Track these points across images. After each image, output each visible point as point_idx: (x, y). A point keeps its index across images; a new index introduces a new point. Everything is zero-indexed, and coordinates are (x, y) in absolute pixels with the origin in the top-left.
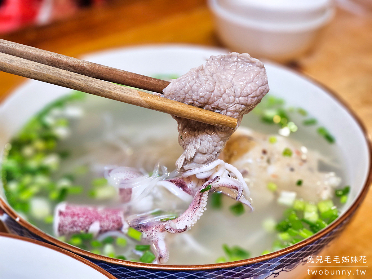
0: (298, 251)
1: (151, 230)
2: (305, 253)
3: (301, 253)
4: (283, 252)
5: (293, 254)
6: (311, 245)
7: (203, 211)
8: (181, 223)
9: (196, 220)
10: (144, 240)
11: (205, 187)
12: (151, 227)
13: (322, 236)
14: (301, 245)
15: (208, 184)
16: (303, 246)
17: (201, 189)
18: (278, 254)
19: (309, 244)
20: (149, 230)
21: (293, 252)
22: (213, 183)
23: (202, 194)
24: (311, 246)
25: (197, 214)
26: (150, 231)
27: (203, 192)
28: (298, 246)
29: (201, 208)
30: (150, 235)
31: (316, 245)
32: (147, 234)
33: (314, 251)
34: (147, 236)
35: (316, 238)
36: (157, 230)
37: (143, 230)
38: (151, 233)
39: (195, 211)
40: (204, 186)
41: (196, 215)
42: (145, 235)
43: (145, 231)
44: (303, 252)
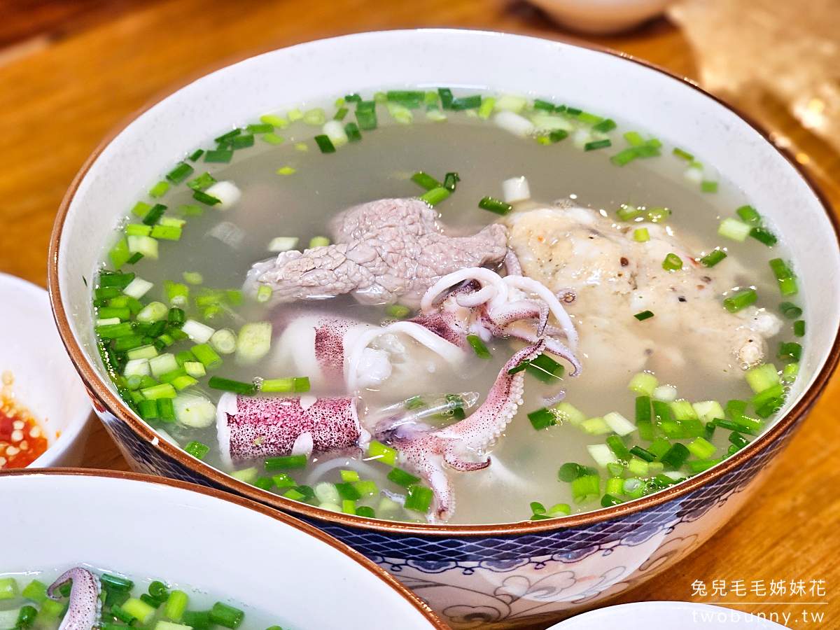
0: (712, 485)
1: (414, 448)
2: (724, 487)
3: (717, 488)
4: (684, 490)
5: (703, 491)
6: (736, 471)
7: (515, 407)
8: (474, 433)
9: (504, 426)
10: (402, 466)
11: (516, 363)
12: (414, 442)
13: (758, 453)
14: (717, 474)
15: (523, 358)
16: (721, 475)
17: (510, 369)
18: (675, 494)
19: (733, 469)
20: (410, 447)
21: (703, 488)
22: (532, 354)
23: (512, 378)
24: (736, 473)
25: (504, 412)
26: (412, 450)
27: (513, 373)
28: (713, 475)
29: (511, 402)
30: (413, 458)
31: (746, 470)
32: (407, 456)
33: (741, 480)
34: (406, 460)
35: (745, 457)
36: (428, 450)
37: (397, 448)
38: (414, 454)
39: (500, 407)
40: (514, 360)
41: (504, 415)
42: (403, 456)
43: (402, 449)
44: (722, 486)
